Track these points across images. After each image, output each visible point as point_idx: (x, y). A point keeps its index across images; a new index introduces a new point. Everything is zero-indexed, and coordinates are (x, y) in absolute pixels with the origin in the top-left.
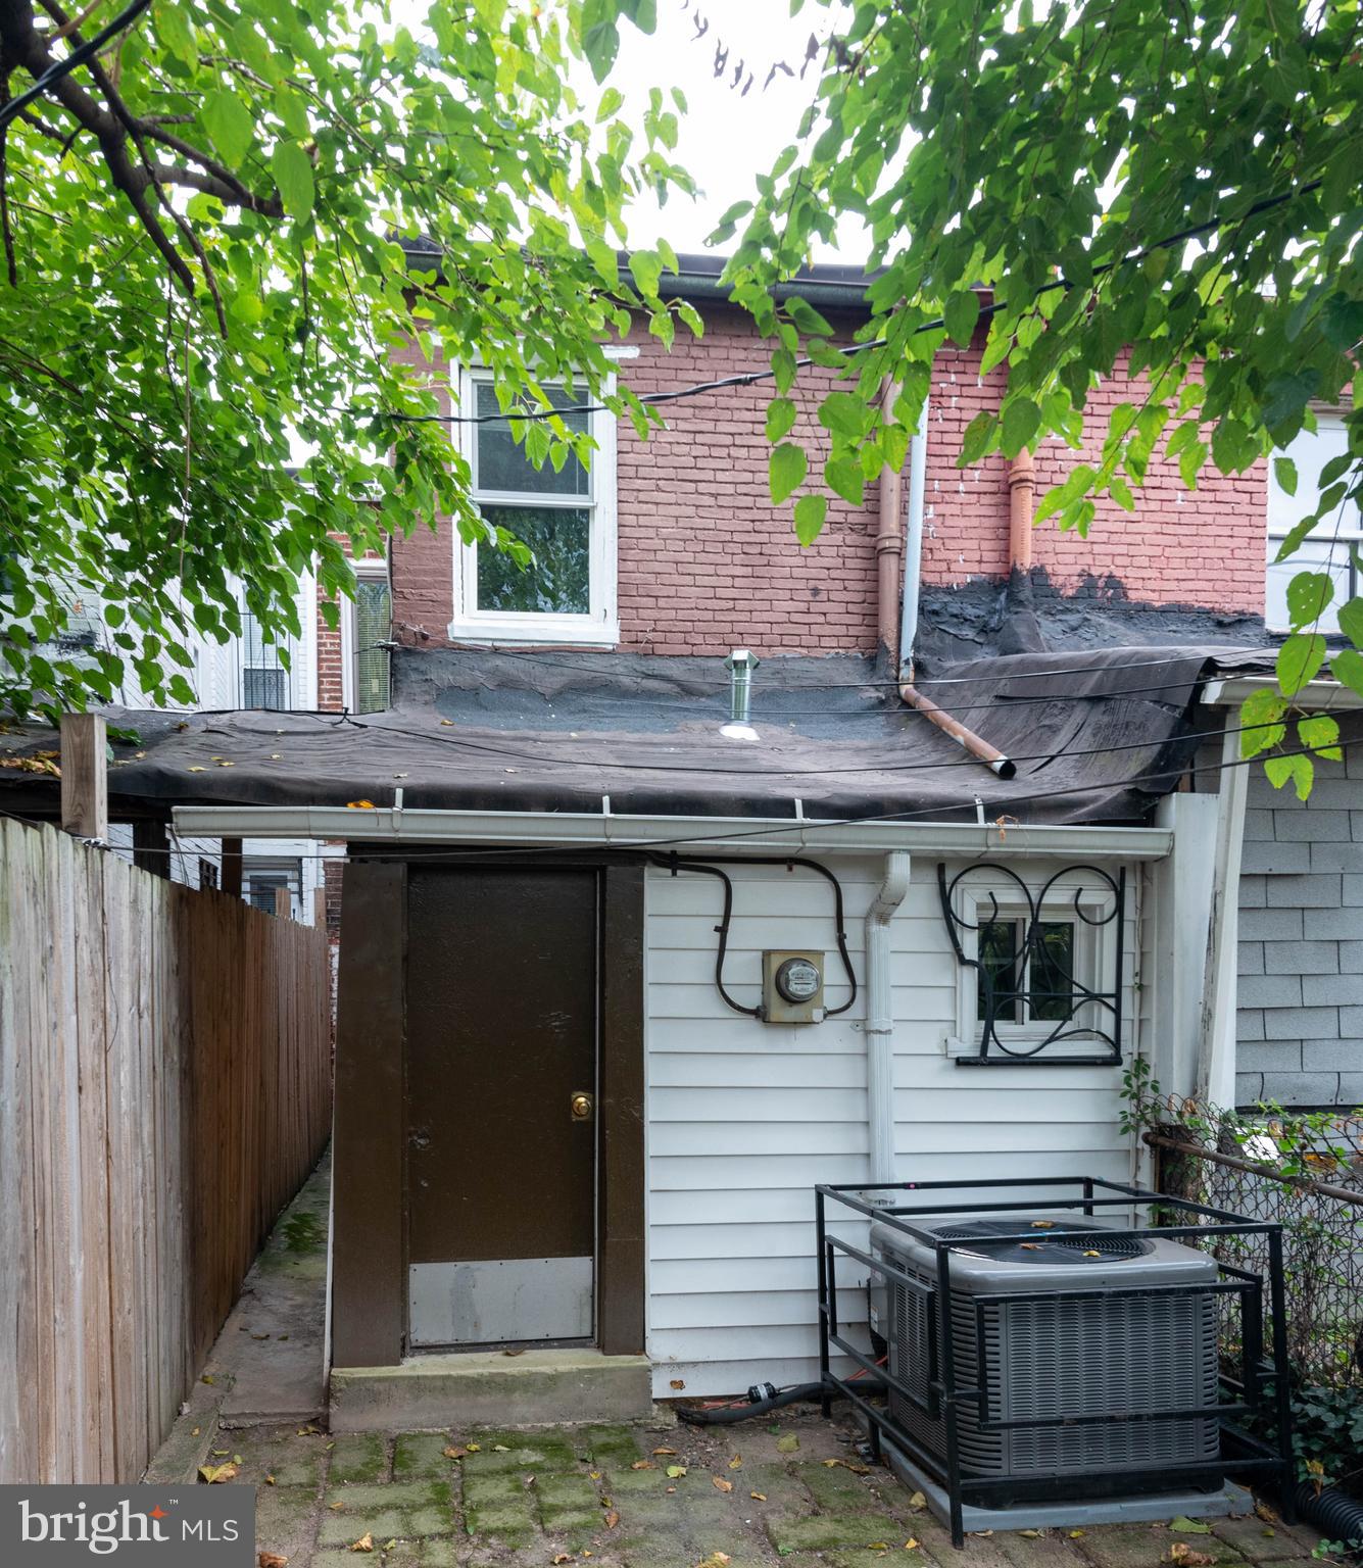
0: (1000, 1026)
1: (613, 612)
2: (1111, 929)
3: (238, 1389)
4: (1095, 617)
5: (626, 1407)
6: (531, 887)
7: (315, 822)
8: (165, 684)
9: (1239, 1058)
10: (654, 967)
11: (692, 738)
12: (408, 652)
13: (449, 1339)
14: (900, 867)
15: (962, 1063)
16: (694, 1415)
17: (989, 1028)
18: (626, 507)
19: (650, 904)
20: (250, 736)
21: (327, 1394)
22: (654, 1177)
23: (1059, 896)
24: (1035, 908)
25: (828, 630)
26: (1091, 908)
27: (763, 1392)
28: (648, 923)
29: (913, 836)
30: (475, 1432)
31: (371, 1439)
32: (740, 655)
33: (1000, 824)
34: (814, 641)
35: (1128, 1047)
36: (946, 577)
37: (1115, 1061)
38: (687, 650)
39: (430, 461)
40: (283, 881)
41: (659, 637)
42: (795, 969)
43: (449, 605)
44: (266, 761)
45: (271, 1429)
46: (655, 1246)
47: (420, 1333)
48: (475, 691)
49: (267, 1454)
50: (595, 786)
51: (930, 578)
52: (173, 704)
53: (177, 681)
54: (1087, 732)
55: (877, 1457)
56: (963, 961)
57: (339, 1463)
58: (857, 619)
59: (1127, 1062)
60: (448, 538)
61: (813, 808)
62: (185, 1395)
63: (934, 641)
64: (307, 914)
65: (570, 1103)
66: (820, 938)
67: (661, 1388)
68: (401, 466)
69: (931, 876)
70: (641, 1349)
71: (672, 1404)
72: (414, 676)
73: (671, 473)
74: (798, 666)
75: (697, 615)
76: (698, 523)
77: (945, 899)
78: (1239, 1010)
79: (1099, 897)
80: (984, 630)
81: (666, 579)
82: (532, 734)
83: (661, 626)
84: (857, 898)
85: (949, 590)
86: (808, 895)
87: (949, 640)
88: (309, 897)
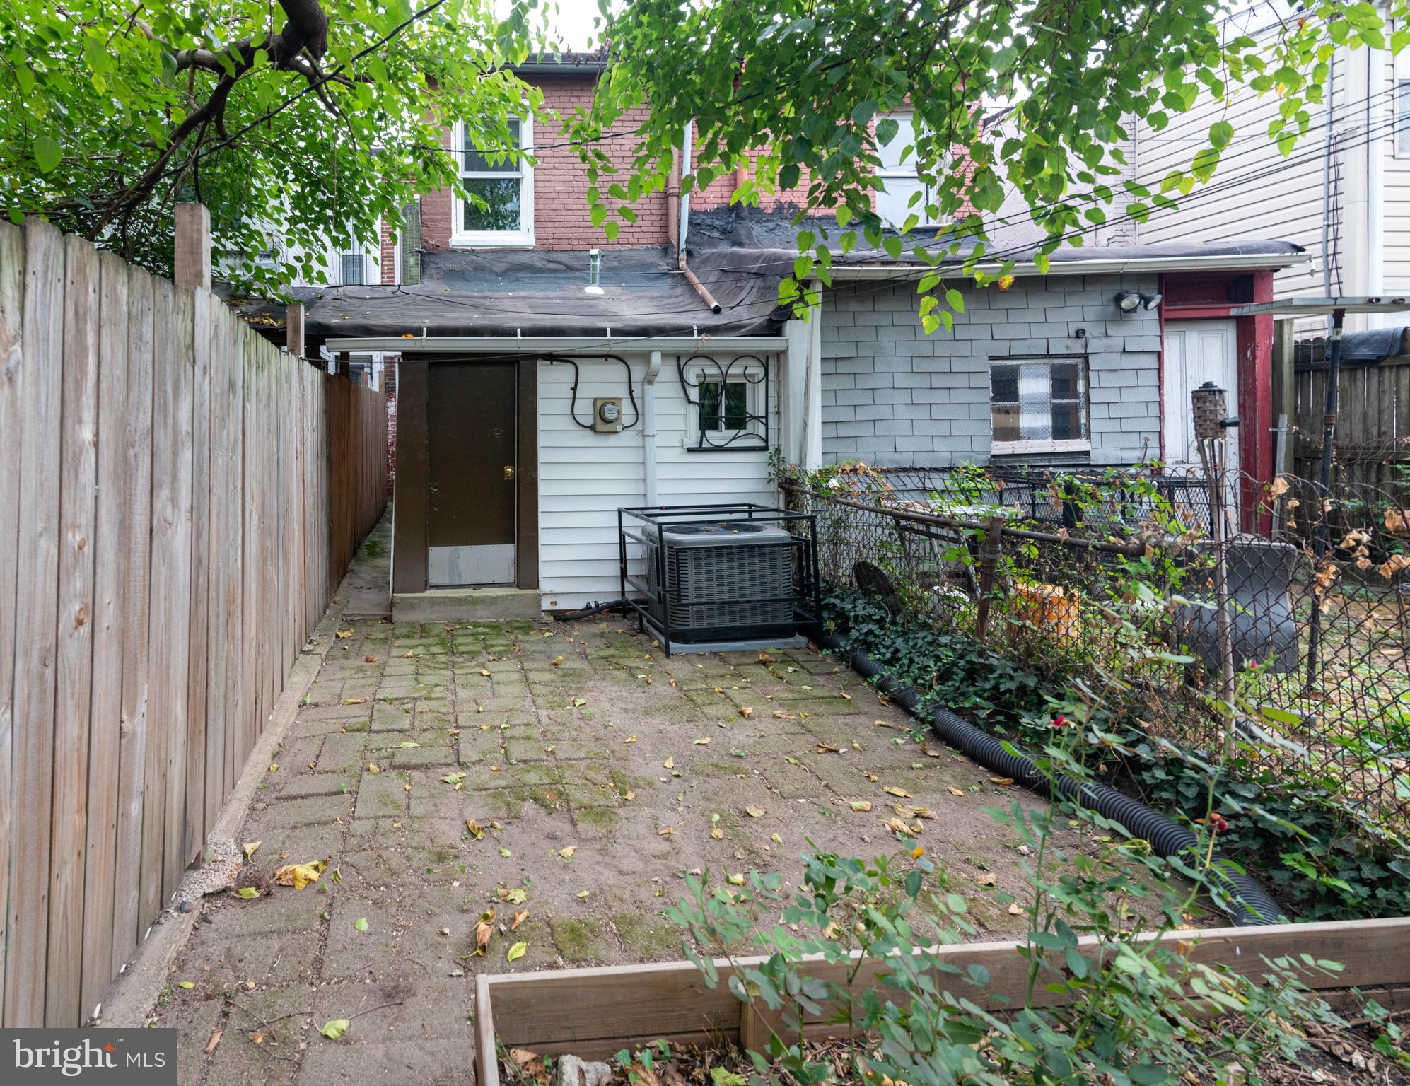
0: (708, 433)
1: (532, 230)
2: (762, 385)
3: (350, 605)
4: (783, 224)
5: (529, 612)
6: (484, 370)
7: (388, 344)
8: (314, 274)
9: (823, 446)
10: (542, 407)
11: (569, 294)
12: (429, 254)
13: (447, 583)
14: (656, 358)
15: (690, 450)
16: (562, 617)
17: (703, 433)
18: (539, 178)
19: (540, 378)
20: (354, 301)
21: (391, 606)
22: (542, 505)
23: (736, 370)
24: (725, 376)
25: (642, 235)
26: (753, 376)
27: (593, 605)
28: (539, 386)
29: (662, 344)
30: (459, 622)
31: (411, 624)
32: (594, 252)
33: (704, 337)
34: (635, 241)
35: (772, 442)
36: (704, 206)
37: (765, 449)
38: (569, 247)
39: (440, 165)
40: (362, 367)
41: (556, 241)
42: (609, 406)
43: (449, 230)
44: (365, 316)
45: (365, 621)
46: (543, 538)
47: (433, 580)
48: (463, 272)
49: (365, 630)
50: (513, 324)
51: (695, 207)
52: (317, 285)
53: (320, 273)
54: (755, 290)
55: (642, 630)
56: (690, 402)
57: (397, 632)
58: (657, 229)
59: (772, 450)
60: (449, 197)
61: (616, 332)
62: (327, 606)
63: (698, 239)
64: (375, 385)
65: (503, 472)
66: (622, 392)
67: (546, 605)
68: (425, 169)
69: (674, 362)
70: (537, 587)
71: (552, 612)
72: (432, 265)
73: (561, 160)
74: (626, 254)
75: (575, 230)
76: (575, 184)
77: (681, 373)
78: (823, 423)
79: (756, 370)
80: (724, 232)
81: (559, 213)
82: (490, 294)
83: (556, 236)
84: (638, 372)
85: (705, 213)
86: (616, 372)
87: (705, 238)
88: (376, 376)
